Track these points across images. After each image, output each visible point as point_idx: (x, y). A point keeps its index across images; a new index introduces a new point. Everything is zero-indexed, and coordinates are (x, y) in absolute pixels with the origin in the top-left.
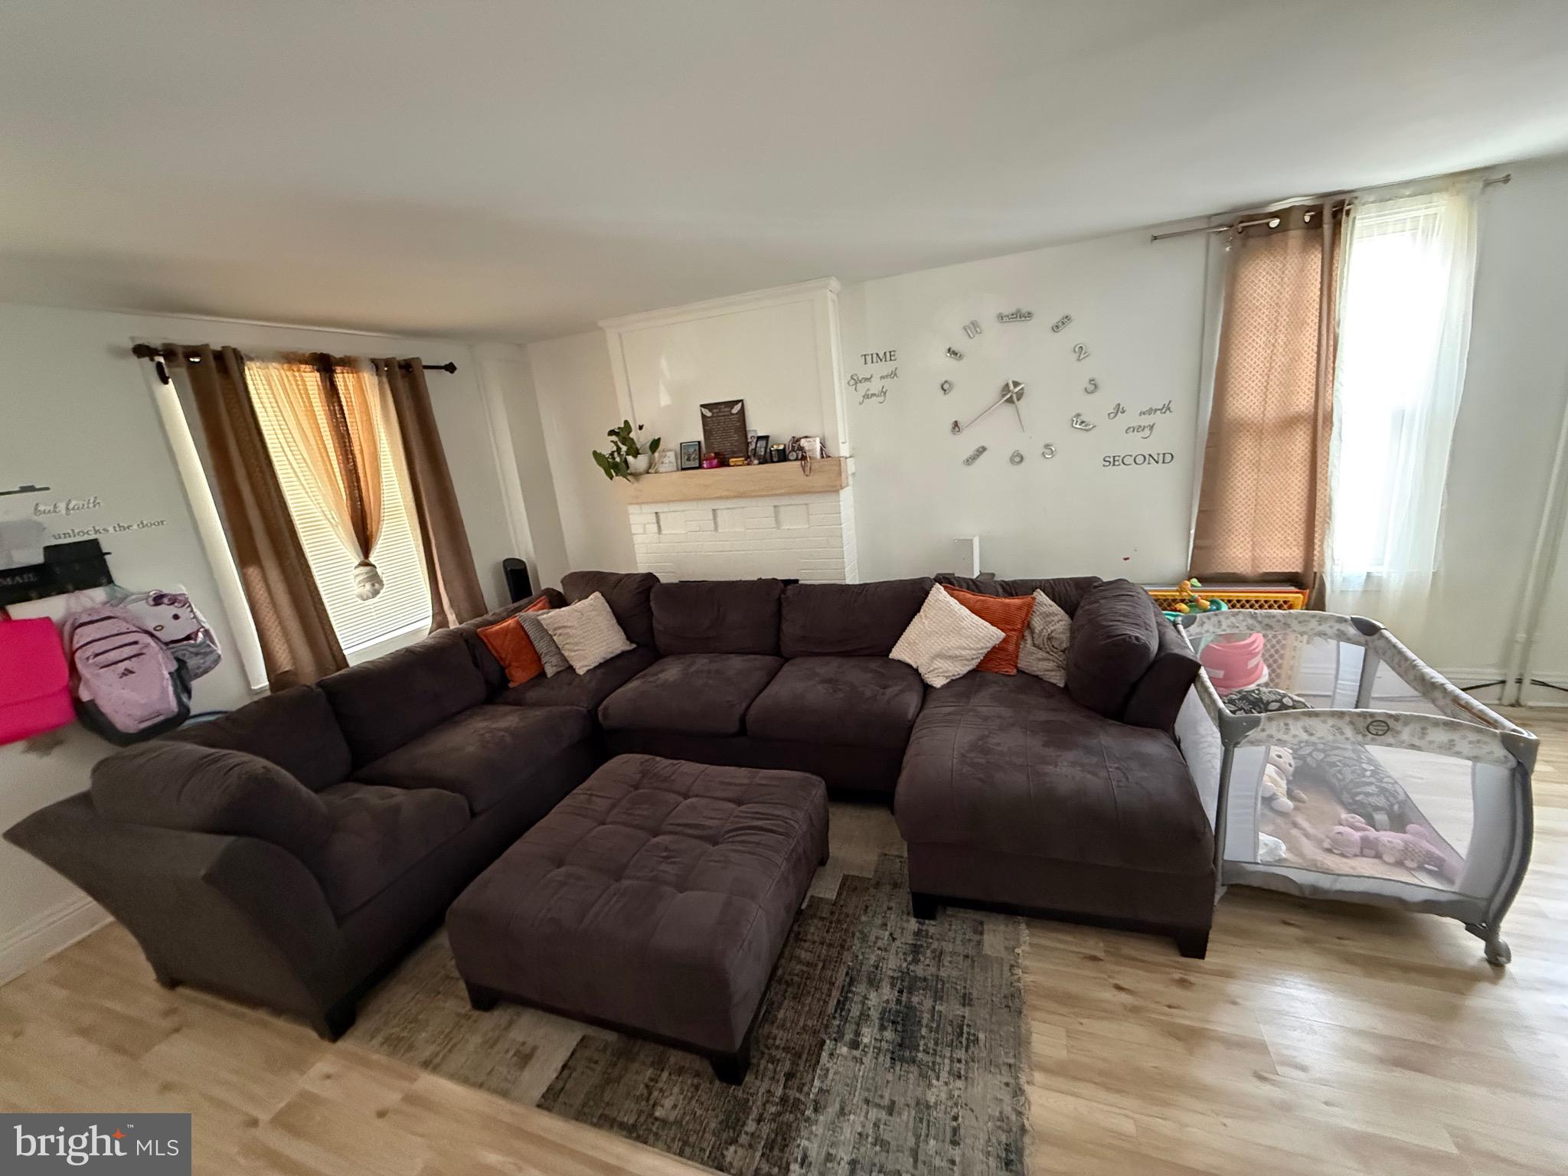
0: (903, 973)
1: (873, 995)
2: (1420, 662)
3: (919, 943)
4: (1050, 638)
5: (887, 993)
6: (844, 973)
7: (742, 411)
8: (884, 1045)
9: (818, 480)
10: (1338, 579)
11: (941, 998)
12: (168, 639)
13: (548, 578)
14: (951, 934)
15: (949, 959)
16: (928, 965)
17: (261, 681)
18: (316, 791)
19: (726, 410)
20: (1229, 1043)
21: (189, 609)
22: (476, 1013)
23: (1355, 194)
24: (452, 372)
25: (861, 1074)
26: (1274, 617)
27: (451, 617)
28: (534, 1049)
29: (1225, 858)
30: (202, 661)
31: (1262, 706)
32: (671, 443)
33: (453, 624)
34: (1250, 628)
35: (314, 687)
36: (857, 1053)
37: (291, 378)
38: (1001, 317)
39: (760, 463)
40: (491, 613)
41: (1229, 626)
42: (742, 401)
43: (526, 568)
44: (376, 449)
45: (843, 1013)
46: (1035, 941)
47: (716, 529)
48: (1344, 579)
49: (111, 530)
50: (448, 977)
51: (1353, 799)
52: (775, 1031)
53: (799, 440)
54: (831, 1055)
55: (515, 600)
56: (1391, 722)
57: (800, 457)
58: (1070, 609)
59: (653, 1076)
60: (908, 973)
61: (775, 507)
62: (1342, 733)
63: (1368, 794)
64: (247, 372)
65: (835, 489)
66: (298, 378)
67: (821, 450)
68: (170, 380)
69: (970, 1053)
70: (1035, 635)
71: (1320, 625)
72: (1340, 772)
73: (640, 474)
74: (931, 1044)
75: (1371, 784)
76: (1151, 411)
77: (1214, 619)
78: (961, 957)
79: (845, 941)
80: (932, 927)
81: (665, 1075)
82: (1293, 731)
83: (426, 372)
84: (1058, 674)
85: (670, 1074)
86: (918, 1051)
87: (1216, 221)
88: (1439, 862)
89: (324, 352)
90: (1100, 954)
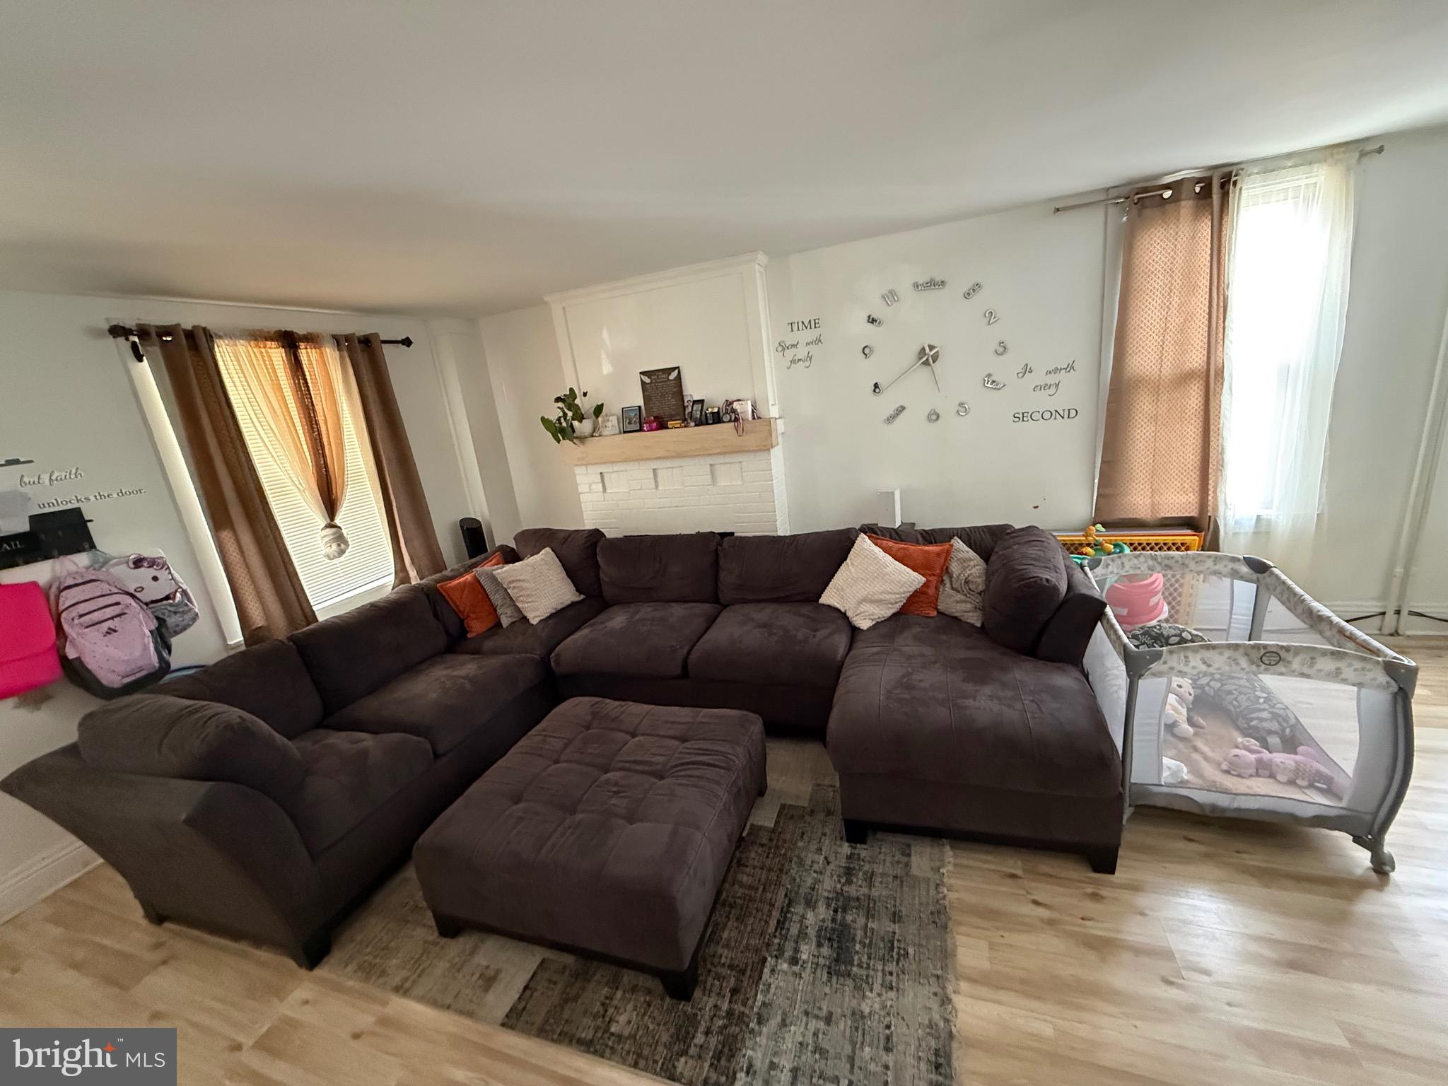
0: (837, 893)
1: (810, 915)
2: (1307, 597)
3: (852, 866)
4: (967, 582)
5: (823, 912)
6: (783, 895)
7: (679, 376)
8: (821, 961)
9: (750, 440)
10: (1231, 523)
11: (873, 917)
12: (148, 599)
13: (502, 536)
14: (882, 857)
15: (880, 880)
16: (861, 886)
17: (236, 636)
18: (289, 739)
19: (664, 376)
20: (1138, 951)
21: (168, 571)
22: (444, 941)
23: (1242, 166)
24: (408, 346)
25: (801, 988)
26: (1173, 558)
27: (413, 574)
28: (498, 972)
29: (1132, 781)
30: (181, 619)
31: (1163, 640)
32: (614, 408)
33: (415, 580)
34: (1151, 569)
35: (285, 641)
36: (796, 969)
37: (258, 355)
38: (916, 286)
39: (696, 425)
40: (449, 570)
41: (1132, 567)
42: (678, 368)
43: (481, 526)
44: (338, 418)
45: (783, 932)
46: (959, 861)
47: (657, 487)
48: (1236, 522)
49: (92, 498)
50: (416, 908)
51: (1248, 724)
52: (720, 950)
53: (731, 403)
54: (773, 971)
55: (471, 557)
56: (1283, 653)
57: (733, 419)
58: (985, 555)
59: (608, 995)
60: (842, 894)
61: (711, 465)
62: (1238, 664)
63: (1262, 720)
64: (216, 349)
65: (766, 447)
66: (265, 354)
67: (753, 412)
68: (144, 358)
69: (901, 965)
70: (953, 579)
71: (1215, 564)
72: (1236, 699)
73: (586, 437)
74: (865, 959)
75: (1264, 710)
76: (1056, 370)
77: (1119, 561)
78: (891, 877)
79: (783, 865)
80: (863, 851)
81: (619, 994)
82: (1192, 663)
83: (383, 345)
84: (976, 614)
85: (624, 992)
86: (852, 965)
87: (1113, 193)
88: (1329, 780)
89: (288, 330)
90: (1019, 872)
